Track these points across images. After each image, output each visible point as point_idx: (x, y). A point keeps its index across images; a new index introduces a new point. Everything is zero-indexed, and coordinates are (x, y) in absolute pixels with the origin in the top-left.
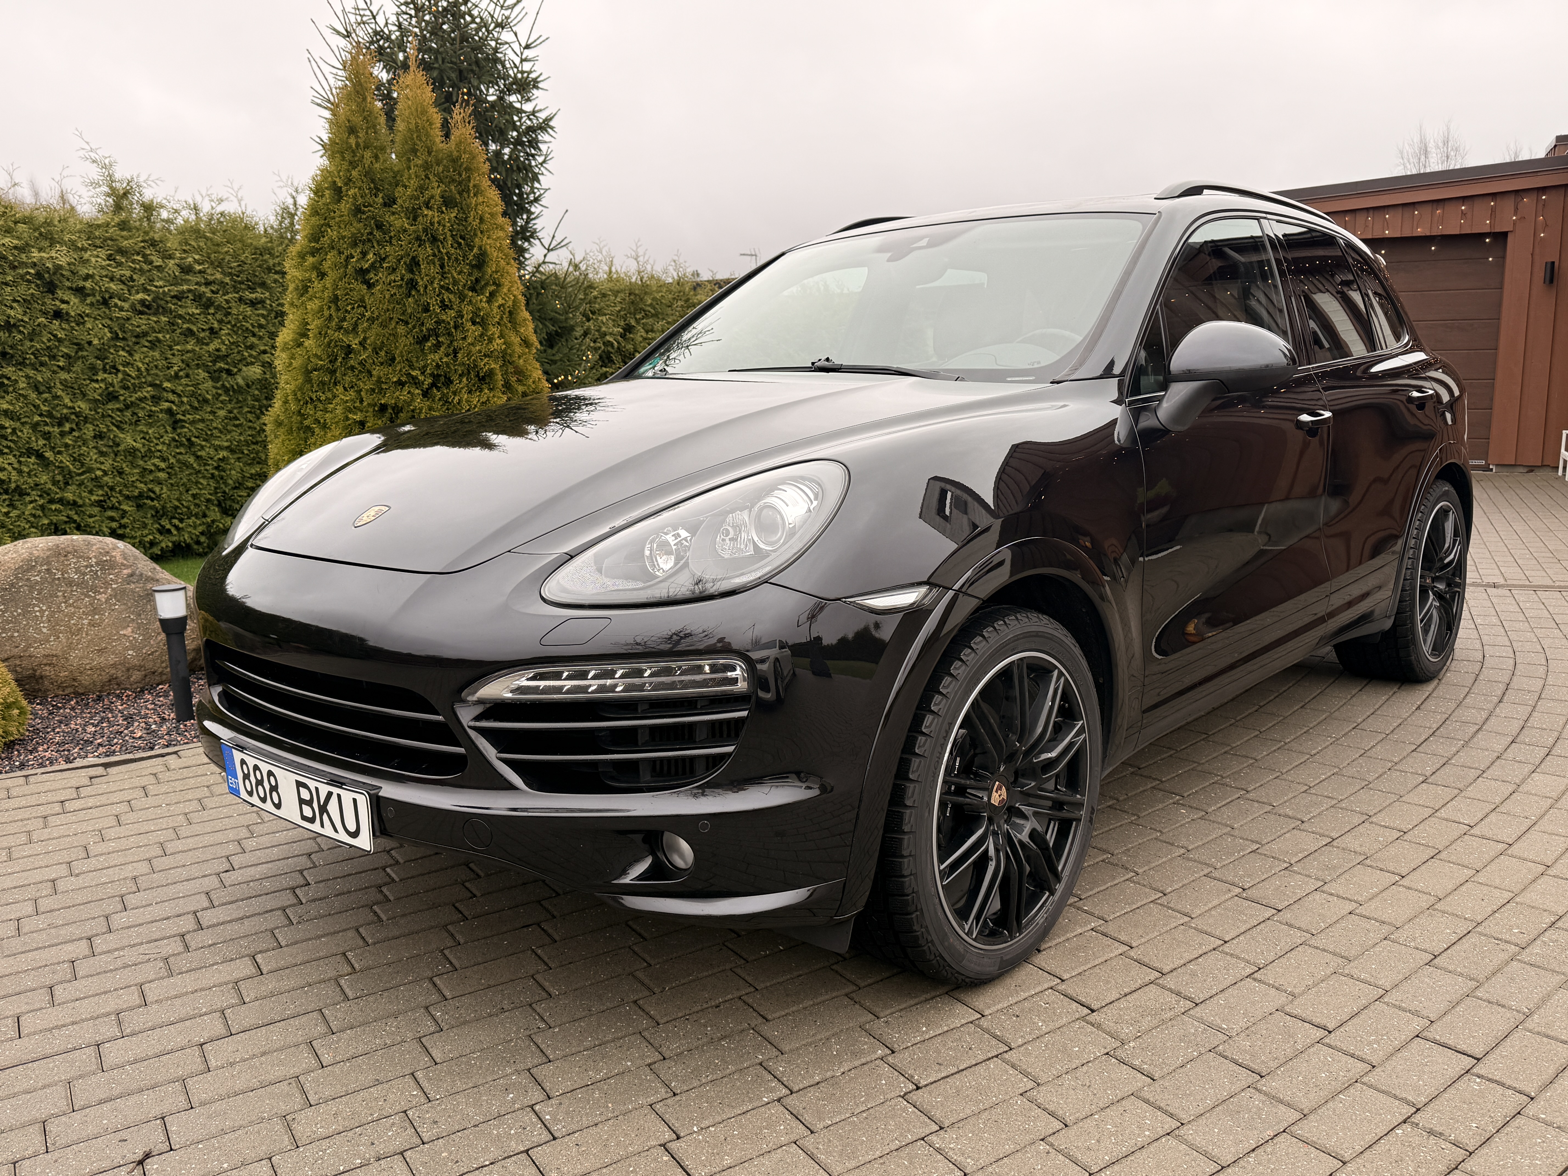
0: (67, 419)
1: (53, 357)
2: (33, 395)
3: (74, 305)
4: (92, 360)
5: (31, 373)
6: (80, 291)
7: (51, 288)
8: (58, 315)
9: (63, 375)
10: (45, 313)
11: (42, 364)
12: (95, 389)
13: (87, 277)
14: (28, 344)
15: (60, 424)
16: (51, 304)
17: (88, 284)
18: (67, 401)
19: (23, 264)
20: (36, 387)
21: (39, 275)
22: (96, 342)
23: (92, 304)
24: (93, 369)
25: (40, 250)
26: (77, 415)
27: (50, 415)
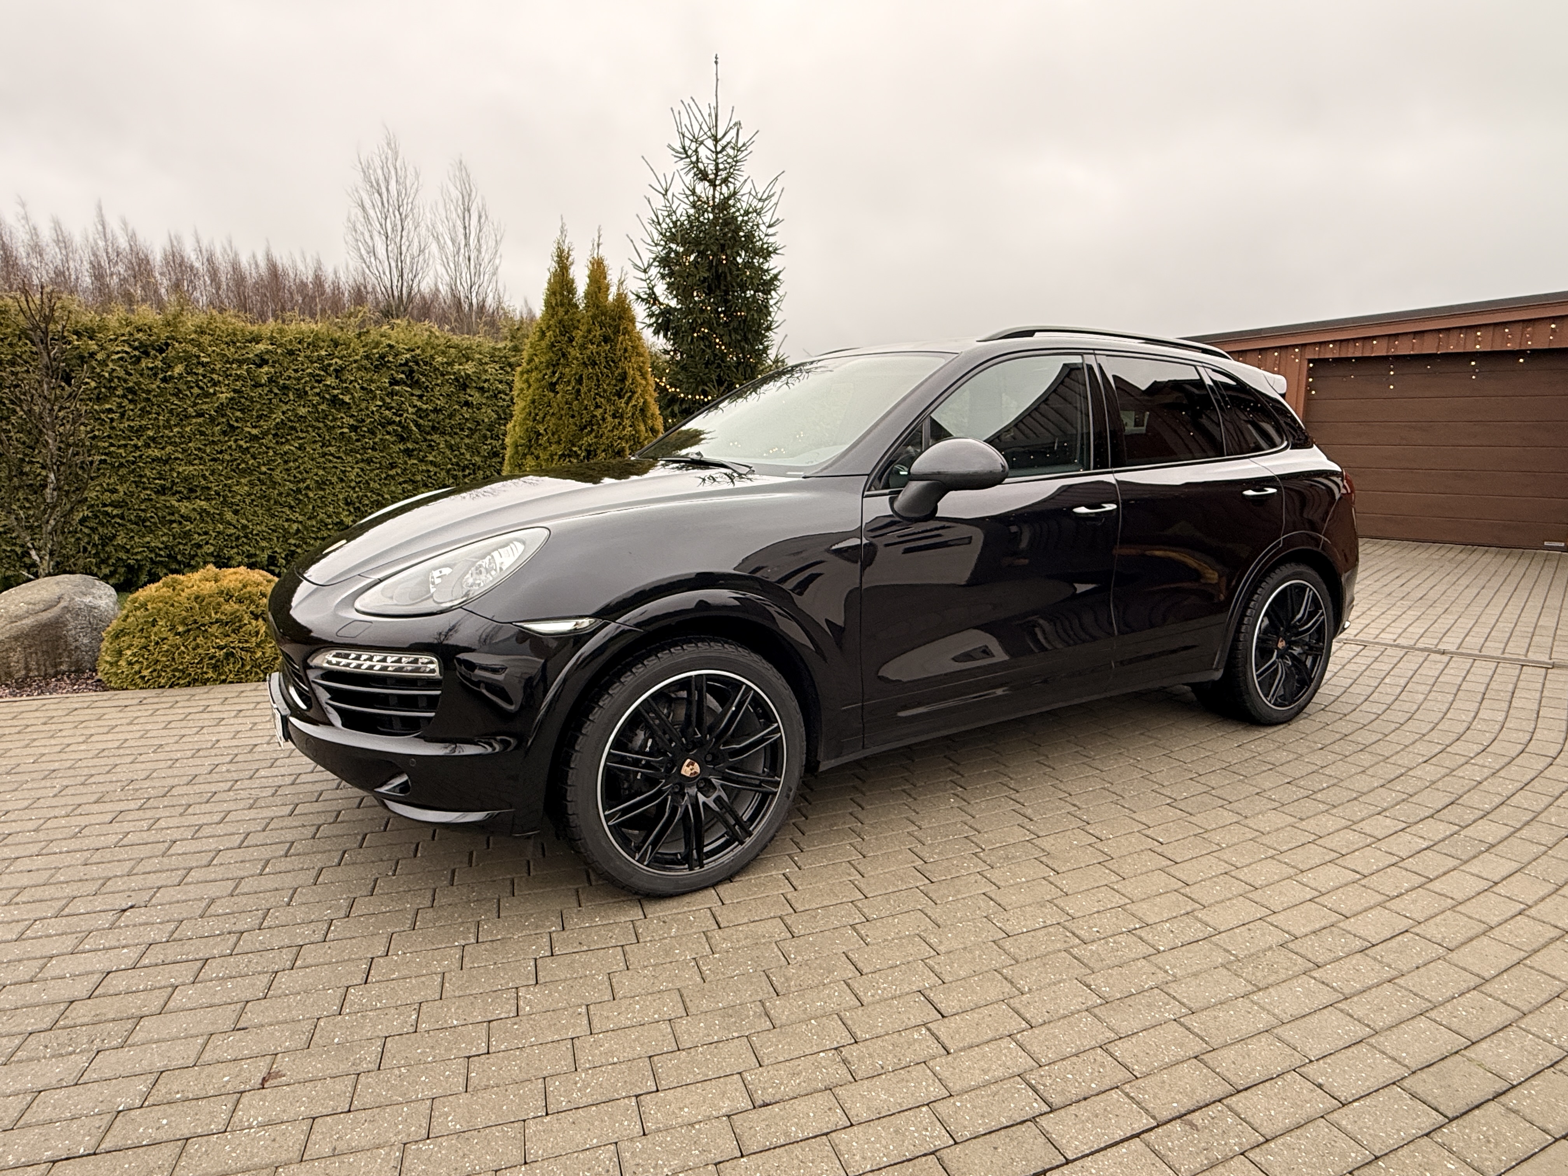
0: (468, 467)
1: (462, 430)
2: (448, 452)
3: (476, 397)
4: (484, 431)
5: (448, 438)
6: (481, 390)
7: (464, 387)
8: (467, 404)
9: (467, 441)
10: (458, 403)
11: (456, 433)
12: (485, 449)
13: (486, 381)
14: (447, 421)
15: (463, 470)
16: (463, 397)
17: (486, 385)
18: (468, 457)
19: (448, 373)
20: (451, 447)
21: (457, 380)
22: (486, 420)
23: (487, 398)
24: (485, 437)
25: (460, 364)
26: (474, 465)
27: (458, 464)
